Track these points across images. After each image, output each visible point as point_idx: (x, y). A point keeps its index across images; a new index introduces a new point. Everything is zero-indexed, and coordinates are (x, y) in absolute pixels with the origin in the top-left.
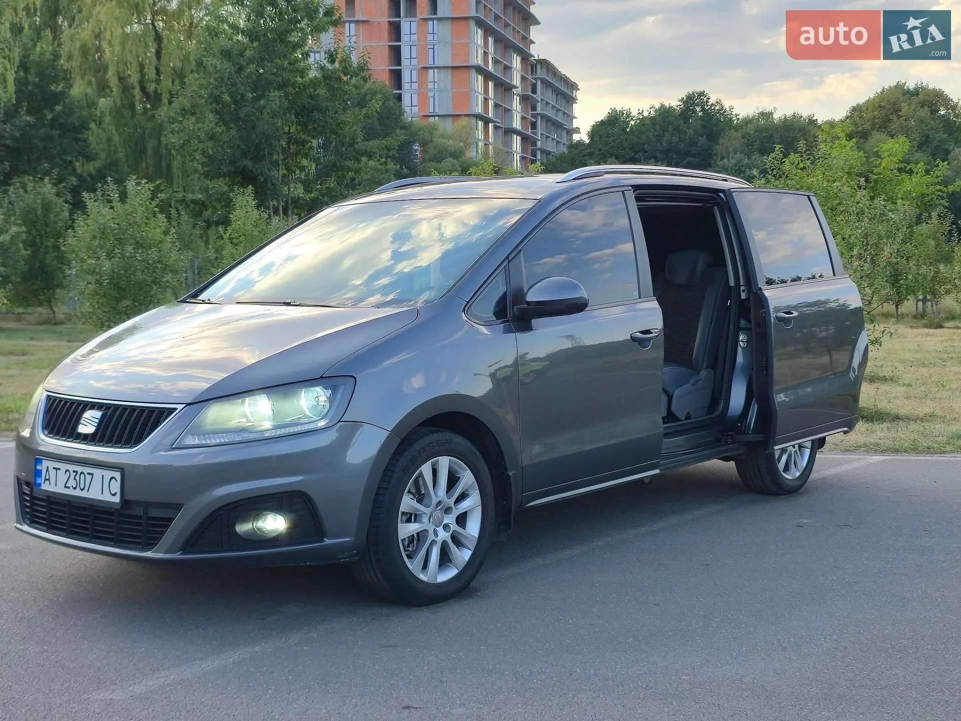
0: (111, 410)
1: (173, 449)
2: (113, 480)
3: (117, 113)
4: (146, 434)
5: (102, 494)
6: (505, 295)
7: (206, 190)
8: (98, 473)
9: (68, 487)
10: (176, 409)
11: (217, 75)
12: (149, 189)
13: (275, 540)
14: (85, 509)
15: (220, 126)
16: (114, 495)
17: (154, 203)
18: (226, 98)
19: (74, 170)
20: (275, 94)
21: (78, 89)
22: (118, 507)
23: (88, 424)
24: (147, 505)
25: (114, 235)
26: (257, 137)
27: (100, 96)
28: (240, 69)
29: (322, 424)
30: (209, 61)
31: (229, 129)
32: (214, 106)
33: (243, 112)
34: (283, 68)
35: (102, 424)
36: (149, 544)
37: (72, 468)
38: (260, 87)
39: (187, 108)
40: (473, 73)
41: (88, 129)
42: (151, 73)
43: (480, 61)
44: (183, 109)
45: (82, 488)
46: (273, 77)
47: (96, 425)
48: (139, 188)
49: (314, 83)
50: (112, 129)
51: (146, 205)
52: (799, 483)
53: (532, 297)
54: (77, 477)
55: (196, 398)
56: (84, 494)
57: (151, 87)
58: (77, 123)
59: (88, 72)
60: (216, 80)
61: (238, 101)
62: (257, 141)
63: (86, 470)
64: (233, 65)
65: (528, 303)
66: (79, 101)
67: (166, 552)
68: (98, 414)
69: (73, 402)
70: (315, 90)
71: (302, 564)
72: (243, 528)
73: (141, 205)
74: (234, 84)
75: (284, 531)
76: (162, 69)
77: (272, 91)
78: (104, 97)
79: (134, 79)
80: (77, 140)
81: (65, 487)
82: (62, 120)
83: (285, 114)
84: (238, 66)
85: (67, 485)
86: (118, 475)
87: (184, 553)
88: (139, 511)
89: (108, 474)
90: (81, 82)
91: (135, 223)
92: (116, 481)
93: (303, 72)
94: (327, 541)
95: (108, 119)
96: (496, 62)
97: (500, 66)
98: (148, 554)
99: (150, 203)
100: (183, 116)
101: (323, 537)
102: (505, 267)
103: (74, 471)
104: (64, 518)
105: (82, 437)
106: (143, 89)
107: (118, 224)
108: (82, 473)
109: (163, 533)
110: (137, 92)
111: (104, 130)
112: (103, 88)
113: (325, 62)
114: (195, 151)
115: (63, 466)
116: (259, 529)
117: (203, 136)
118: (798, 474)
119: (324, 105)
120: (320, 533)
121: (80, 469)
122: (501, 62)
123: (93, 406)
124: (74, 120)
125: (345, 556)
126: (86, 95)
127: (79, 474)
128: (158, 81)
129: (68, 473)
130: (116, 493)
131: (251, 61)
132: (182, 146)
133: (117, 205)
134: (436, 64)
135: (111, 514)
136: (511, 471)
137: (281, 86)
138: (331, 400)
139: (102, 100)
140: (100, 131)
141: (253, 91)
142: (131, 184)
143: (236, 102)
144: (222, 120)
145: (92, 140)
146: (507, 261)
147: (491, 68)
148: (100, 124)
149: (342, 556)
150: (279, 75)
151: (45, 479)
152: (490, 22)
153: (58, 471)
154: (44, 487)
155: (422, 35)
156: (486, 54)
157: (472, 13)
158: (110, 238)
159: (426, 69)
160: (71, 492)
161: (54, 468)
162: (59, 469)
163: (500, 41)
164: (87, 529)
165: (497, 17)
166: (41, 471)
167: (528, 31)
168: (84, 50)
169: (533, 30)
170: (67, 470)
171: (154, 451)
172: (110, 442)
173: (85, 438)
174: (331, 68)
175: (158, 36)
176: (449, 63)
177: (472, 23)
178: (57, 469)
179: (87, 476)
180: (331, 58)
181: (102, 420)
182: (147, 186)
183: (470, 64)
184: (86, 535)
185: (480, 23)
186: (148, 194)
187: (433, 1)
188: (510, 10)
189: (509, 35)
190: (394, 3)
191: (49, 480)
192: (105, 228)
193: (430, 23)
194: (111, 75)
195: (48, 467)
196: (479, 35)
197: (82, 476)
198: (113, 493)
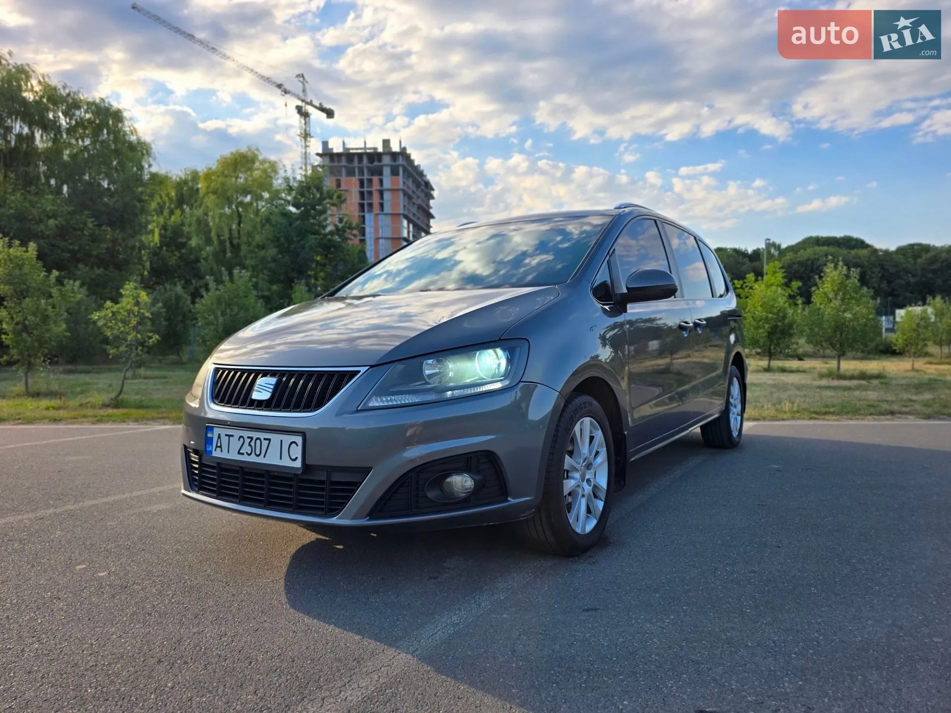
0: (286, 376)
1: (358, 411)
2: (294, 445)
3: (216, 255)
4: (327, 398)
5: (281, 459)
7: (269, 290)
8: (275, 438)
9: (243, 454)
10: (359, 371)
11: (278, 226)
13: (464, 500)
14: (262, 475)
15: (279, 255)
16: (294, 460)
17: (250, 284)
18: (282, 240)
19: (192, 284)
20: (310, 237)
21: (193, 243)
22: (300, 472)
23: (262, 390)
24: (330, 469)
25: (226, 302)
26: (300, 260)
27: (206, 245)
28: (290, 225)
30: (274, 219)
31: (284, 256)
32: (275, 243)
33: (292, 247)
34: (314, 224)
35: (278, 389)
36: (333, 511)
37: (246, 434)
38: (303, 234)
41: (200, 262)
42: (235, 234)
43: (405, 235)
45: (258, 453)
46: (309, 229)
47: (271, 390)
48: (241, 274)
49: (331, 233)
51: (246, 285)
52: (739, 439)
54: (253, 444)
55: (381, 359)
56: (260, 460)
57: (235, 241)
58: (194, 258)
59: (200, 233)
60: (277, 229)
61: (289, 241)
63: (262, 435)
64: (287, 222)
65: (629, 289)
66: (195, 248)
67: (353, 519)
68: (273, 380)
69: (244, 371)
70: (332, 237)
71: (485, 524)
73: (243, 285)
74: (287, 232)
76: (242, 233)
77: (309, 235)
78: (210, 245)
79: (227, 236)
80: (194, 268)
81: (239, 453)
82: (185, 257)
84: (289, 223)
85: (241, 452)
86: (299, 439)
87: (371, 519)
88: (322, 476)
89: (288, 439)
90: (196, 238)
92: (297, 445)
93: (324, 227)
94: (512, 501)
95: (211, 258)
98: (334, 521)
99: (248, 284)
101: (508, 497)
102: (608, 260)
103: (248, 437)
104: (236, 484)
105: (256, 403)
106: (231, 243)
107: (228, 296)
108: (258, 439)
109: (349, 498)
110: (228, 243)
111: (209, 264)
112: (209, 241)
113: (337, 222)
115: (237, 433)
117: (269, 260)
120: (504, 492)
121: (255, 435)
123: (265, 374)
124: (192, 257)
125: (525, 514)
126: (199, 245)
127: (254, 439)
128: (239, 238)
129: (242, 439)
130: (296, 458)
131: (296, 220)
133: (228, 285)
134: (384, 236)
135: (291, 479)
136: (626, 430)
138: (510, 361)
139: (208, 248)
140: (207, 264)
141: (297, 236)
142: (236, 271)
144: (280, 252)
145: (202, 269)
146: (608, 256)
148: (206, 260)
149: (521, 515)
150: (312, 228)
151: (217, 446)
152: (411, 216)
153: (231, 438)
154: (215, 454)
155: (376, 222)
156: (409, 232)
157: (402, 212)
158: (224, 304)
159: (378, 239)
160: (245, 458)
161: (226, 435)
162: (232, 436)
163: (415, 225)
164: (261, 495)
165: (414, 214)
166: (212, 438)
167: (429, 221)
168: (199, 222)
169: (432, 221)
170: (241, 437)
171: (339, 414)
172: (287, 407)
173: (260, 405)
174: (340, 225)
175: (239, 216)
176: (389, 235)
177: (402, 217)
178: (230, 436)
179: (263, 442)
180: (341, 221)
181: (277, 386)
182: (246, 274)
183: (401, 236)
184: (261, 501)
185: (406, 217)
186: (247, 278)
187: (382, 205)
188: (420, 211)
189: (420, 223)
190: (362, 206)
191: (220, 447)
192: (220, 298)
193: (380, 216)
194: (213, 234)
195: (219, 434)
196: (405, 223)
197: (258, 442)
198: (294, 458)
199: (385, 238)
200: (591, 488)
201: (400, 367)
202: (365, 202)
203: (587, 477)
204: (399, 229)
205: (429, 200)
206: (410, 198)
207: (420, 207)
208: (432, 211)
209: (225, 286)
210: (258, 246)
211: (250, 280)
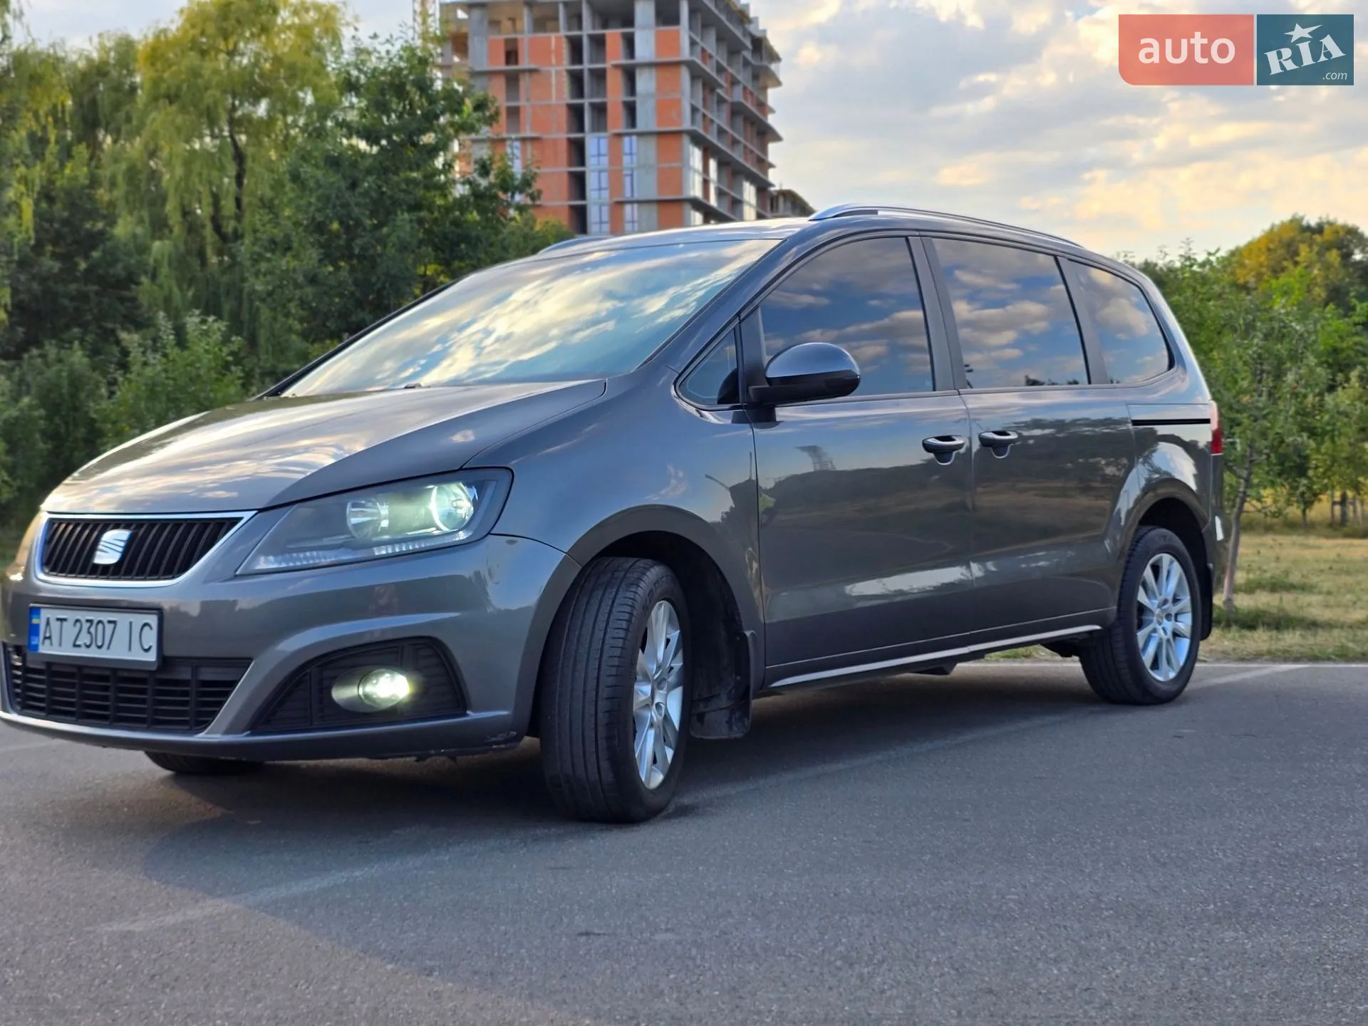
0: (145, 527)
1: (236, 577)
2: (147, 628)
3: (179, 263)
4: (196, 555)
5: (130, 649)
6: (734, 375)
8: (123, 619)
9: (80, 646)
10: (241, 519)
11: (320, 192)
12: (219, 329)
13: (392, 713)
14: (103, 677)
15: (325, 265)
16: (147, 651)
17: (225, 350)
18: (335, 226)
20: (404, 217)
21: (124, 228)
22: (154, 668)
23: (110, 549)
24: (197, 663)
25: (168, 395)
26: (379, 278)
27: (153, 238)
28: (354, 185)
29: (462, 536)
30: (309, 173)
31: (338, 268)
32: (316, 236)
33: (358, 245)
34: (415, 182)
35: (130, 548)
36: (200, 723)
37: (84, 616)
39: (277, 240)
40: (688, 207)
41: (138, 284)
42: (228, 206)
43: (697, 192)
44: (273, 242)
45: (100, 644)
46: (402, 196)
47: (121, 549)
48: (205, 327)
49: (461, 204)
50: (173, 283)
51: (215, 353)
52: (1175, 688)
53: (775, 371)
54: (92, 630)
55: (272, 501)
56: (102, 654)
57: (229, 226)
58: (123, 274)
59: (138, 205)
60: (319, 199)
61: (351, 228)
62: (379, 285)
63: (105, 616)
64: (344, 177)
65: (770, 380)
66: (126, 245)
67: (228, 732)
68: (124, 534)
69: (86, 523)
70: (462, 214)
72: (343, 694)
73: (207, 351)
74: (345, 205)
75: (406, 700)
76: (245, 200)
77: (399, 213)
78: (161, 238)
80: (122, 300)
81: (75, 646)
82: (101, 272)
83: (419, 247)
84: (350, 181)
85: (77, 643)
86: (153, 620)
87: (252, 734)
88: (185, 674)
89: (139, 619)
90: (129, 219)
91: (199, 376)
92: (151, 628)
93: (443, 189)
94: (472, 715)
95: (165, 270)
96: (720, 194)
97: (726, 202)
98: (202, 737)
99: (220, 350)
100: (273, 251)
101: (465, 708)
102: (734, 329)
103: (88, 621)
104: (72, 695)
105: (99, 571)
106: (217, 228)
107: (174, 379)
108: (100, 622)
109: (221, 704)
110: (208, 232)
111: (161, 286)
112: (159, 226)
113: (475, 175)
114: (290, 300)
115: (71, 615)
116: (367, 696)
117: (301, 279)
118: (1172, 675)
119: (474, 234)
120: (460, 703)
121: (95, 616)
122: (728, 194)
123: (117, 524)
124: (119, 269)
125: (499, 738)
126: (135, 236)
127: (95, 622)
128: (238, 218)
129: (78, 625)
130: (150, 648)
131: (369, 172)
132: (270, 294)
133: (174, 352)
134: (637, 197)
135: (144, 680)
136: (749, 629)
137: (415, 207)
138: (476, 504)
139: (157, 244)
140: (155, 288)
141: (373, 214)
142: (192, 322)
143: (347, 228)
144: (329, 256)
145: (144, 300)
146: (737, 321)
147: (713, 201)
148: (154, 277)
149: (494, 739)
150: (410, 193)
151: (45, 638)
152: (713, 138)
153: (64, 623)
154: (42, 650)
155: (615, 157)
156: (706, 183)
157: (687, 125)
158: (164, 398)
159: (621, 204)
160: (83, 653)
161: (58, 619)
162: (66, 620)
163: (725, 164)
164: (105, 708)
165: (721, 132)
166: (38, 626)
167: (764, 150)
168: (132, 174)
169: (772, 147)
170: (78, 620)
171: (206, 581)
172: (142, 574)
173: (105, 571)
174: (483, 183)
175: (239, 157)
176: (654, 195)
177: (686, 140)
178: (62, 620)
179: (107, 625)
180: (484, 169)
181: (129, 543)
182: (216, 325)
183: (684, 196)
184: (104, 718)
185: (697, 140)
186: (218, 336)
187: (631, 109)
188: (739, 121)
189: (737, 155)
190: (576, 113)
191: (50, 638)
192: (154, 385)
193: (626, 139)
194: (171, 208)
195: (48, 619)
196: (696, 156)
197: (100, 626)
198: (146, 647)
199: (639, 202)
200: (661, 718)
201: (304, 510)
202: (586, 102)
203: (657, 700)
204: (675, 176)
205: (764, 89)
206: (709, 86)
207: (737, 111)
208: (771, 120)
209: (165, 355)
210: (273, 244)
211: (226, 340)
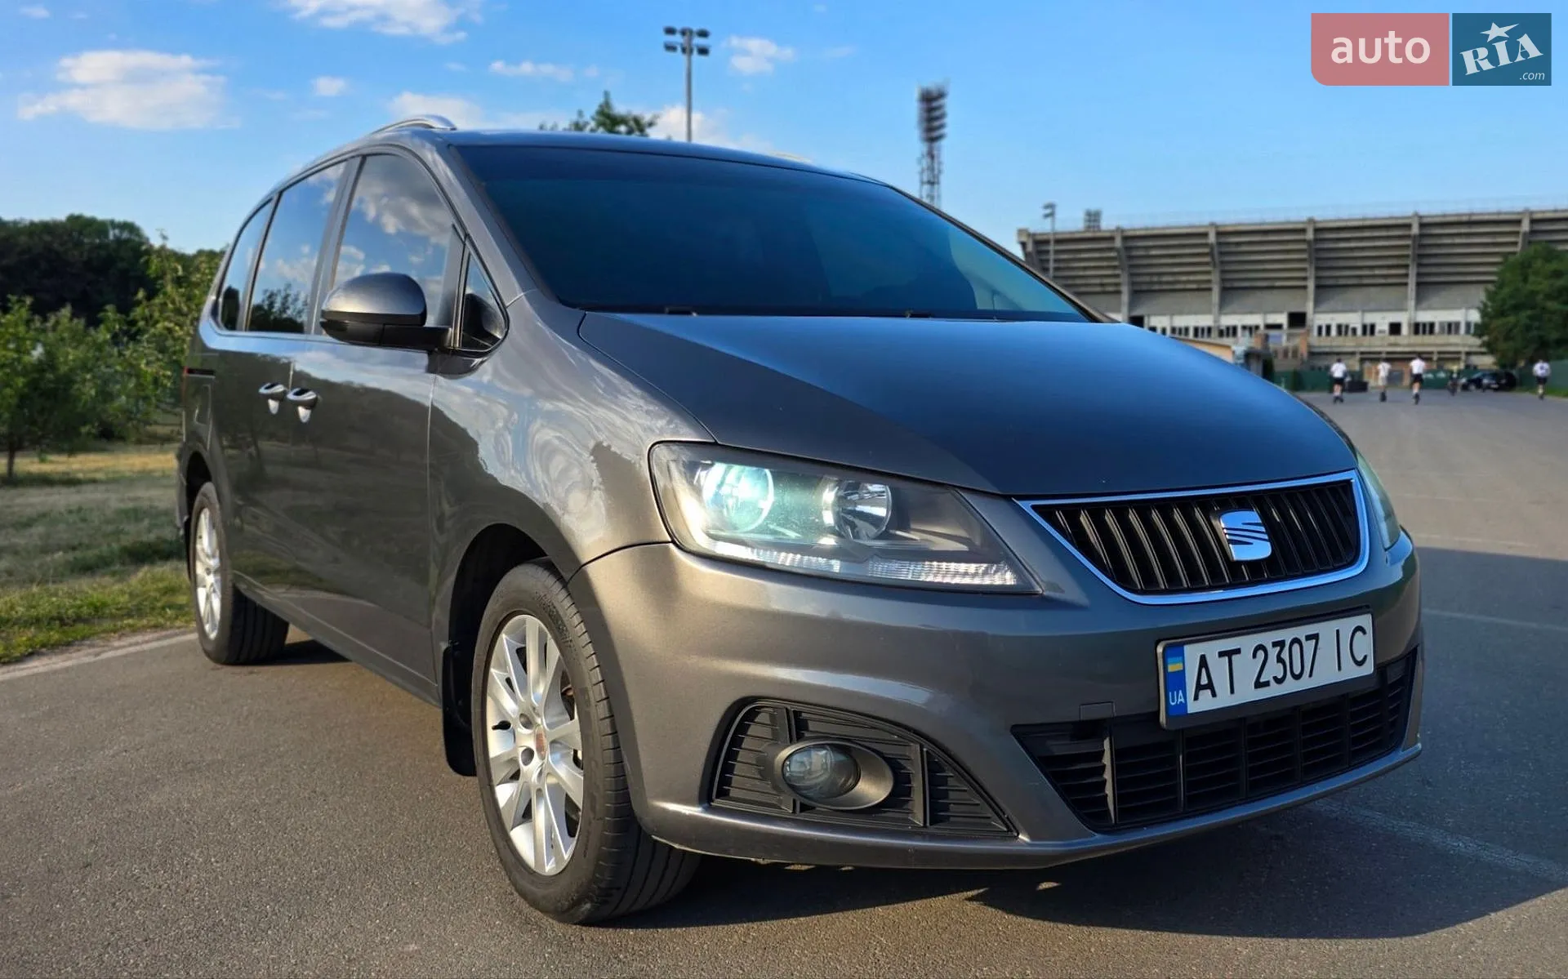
1: (1387, 552)
2: (1356, 633)
5: (1340, 668)
8: (1326, 629)
9: (1267, 684)
16: (1360, 664)
23: (1248, 538)
24: (1388, 665)
37: (1267, 638)
45: (1297, 671)
47: (1265, 536)
54: (1285, 655)
56: (1305, 684)
63: (1301, 632)
68: (1254, 514)
81: (1259, 684)
85: (1262, 680)
86: (1367, 620)
92: (1364, 632)
103: (1275, 644)
108: (1296, 641)
115: (1248, 643)
121: (1286, 635)
127: (1287, 646)
129: (1261, 654)
130: (1365, 657)
151: (1200, 687)
153: (1235, 658)
154: (1193, 707)
160: (1274, 690)
161: (1221, 654)
162: (1238, 651)
166: (1181, 675)
170: (1261, 647)
173: (1257, 571)
178: (1229, 654)
179: (1305, 644)
191: (1210, 686)
195: (1203, 659)
197: (1296, 647)
198: (1360, 659)
